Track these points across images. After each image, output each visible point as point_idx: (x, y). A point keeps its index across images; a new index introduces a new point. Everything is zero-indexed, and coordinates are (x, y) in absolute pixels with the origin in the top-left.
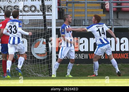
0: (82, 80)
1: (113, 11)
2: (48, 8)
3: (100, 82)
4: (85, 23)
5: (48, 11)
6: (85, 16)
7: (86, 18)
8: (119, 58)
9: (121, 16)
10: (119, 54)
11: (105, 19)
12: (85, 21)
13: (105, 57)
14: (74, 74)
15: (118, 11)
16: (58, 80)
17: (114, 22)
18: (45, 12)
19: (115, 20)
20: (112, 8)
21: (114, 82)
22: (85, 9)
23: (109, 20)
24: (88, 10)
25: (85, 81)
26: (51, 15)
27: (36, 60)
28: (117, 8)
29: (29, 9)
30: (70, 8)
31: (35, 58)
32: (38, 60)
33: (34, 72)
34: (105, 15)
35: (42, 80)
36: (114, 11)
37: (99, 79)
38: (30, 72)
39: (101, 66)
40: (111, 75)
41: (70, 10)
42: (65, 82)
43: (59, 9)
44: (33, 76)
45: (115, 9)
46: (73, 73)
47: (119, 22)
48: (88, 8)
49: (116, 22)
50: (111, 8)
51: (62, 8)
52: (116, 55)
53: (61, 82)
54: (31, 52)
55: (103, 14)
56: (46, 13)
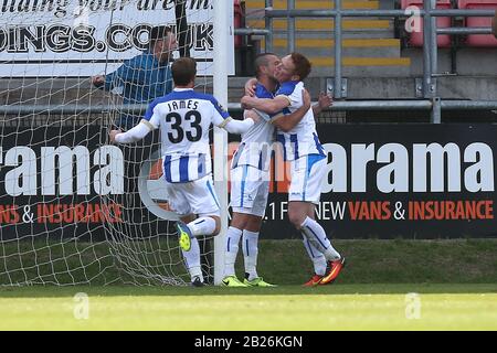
0: (323, 297)
1: (435, 48)
2: (199, 36)
3: (388, 304)
4: (334, 90)
5: (199, 45)
6: (335, 65)
7: (339, 72)
8: (460, 216)
9: (466, 64)
10: (460, 203)
11: (407, 74)
12: (334, 84)
13: (406, 215)
14: (294, 275)
15: (456, 47)
16: (235, 296)
17: (440, 87)
18: (188, 48)
19: (443, 80)
20: (434, 35)
21: (441, 304)
22: (335, 39)
23: (422, 78)
24: (345, 44)
25: (335, 299)
26: (211, 60)
27: (153, 225)
28: (452, 36)
29: (131, 38)
30: (280, 36)
31: (153, 217)
32: (163, 223)
33: (148, 268)
34: (406, 61)
35: (177, 297)
36: (439, 48)
37: (384, 293)
38: (134, 266)
39: (394, 246)
40: (429, 278)
41: (278, 42)
42: (261, 303)
43: (239, 38)
44: (142, 281)
45: (444, 39)
46: (292, 272)
47: (461, 85)
48: (345, 36)
49: (447, 86)
50: (430, 37)
51: (250, 35)
52: (447, 207)
53: (247, 303)
54: (138, 196)
55: (401, 56)
56: (194, 54)
